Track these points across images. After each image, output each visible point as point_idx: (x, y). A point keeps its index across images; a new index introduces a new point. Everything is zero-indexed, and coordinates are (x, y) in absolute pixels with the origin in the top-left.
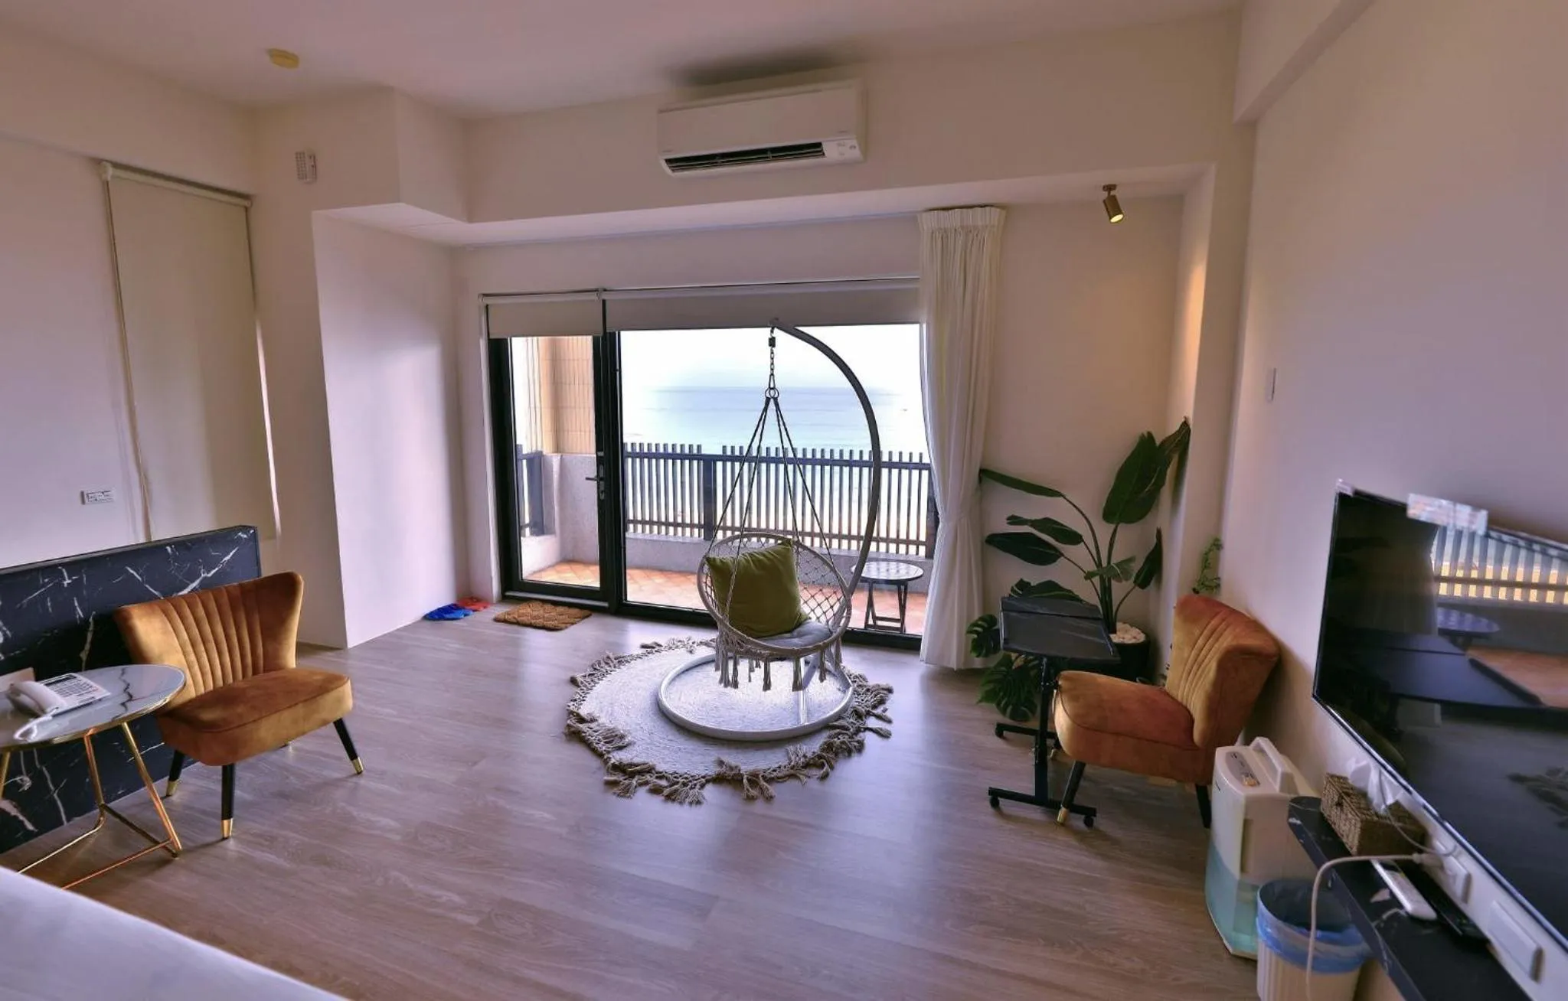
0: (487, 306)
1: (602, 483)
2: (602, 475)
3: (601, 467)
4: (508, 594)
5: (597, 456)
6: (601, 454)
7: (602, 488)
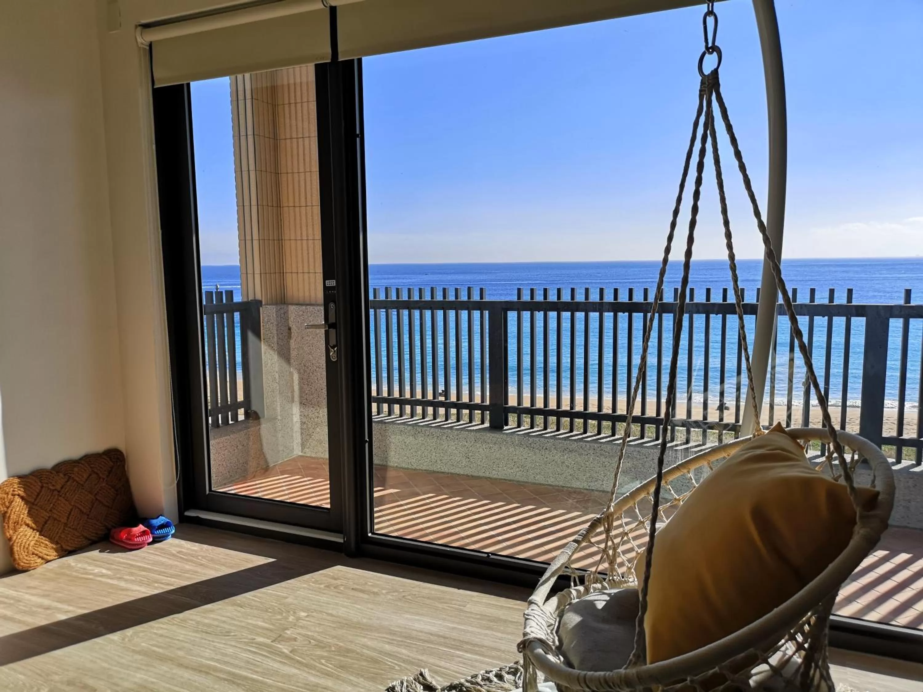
0: (150, 46)
1: (333, 332)
2: (332, 320)
3: (332, 306)
4: (187, 513)
5: (325, 288)
6: (332, 283)
7: (333, 342)
